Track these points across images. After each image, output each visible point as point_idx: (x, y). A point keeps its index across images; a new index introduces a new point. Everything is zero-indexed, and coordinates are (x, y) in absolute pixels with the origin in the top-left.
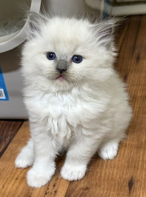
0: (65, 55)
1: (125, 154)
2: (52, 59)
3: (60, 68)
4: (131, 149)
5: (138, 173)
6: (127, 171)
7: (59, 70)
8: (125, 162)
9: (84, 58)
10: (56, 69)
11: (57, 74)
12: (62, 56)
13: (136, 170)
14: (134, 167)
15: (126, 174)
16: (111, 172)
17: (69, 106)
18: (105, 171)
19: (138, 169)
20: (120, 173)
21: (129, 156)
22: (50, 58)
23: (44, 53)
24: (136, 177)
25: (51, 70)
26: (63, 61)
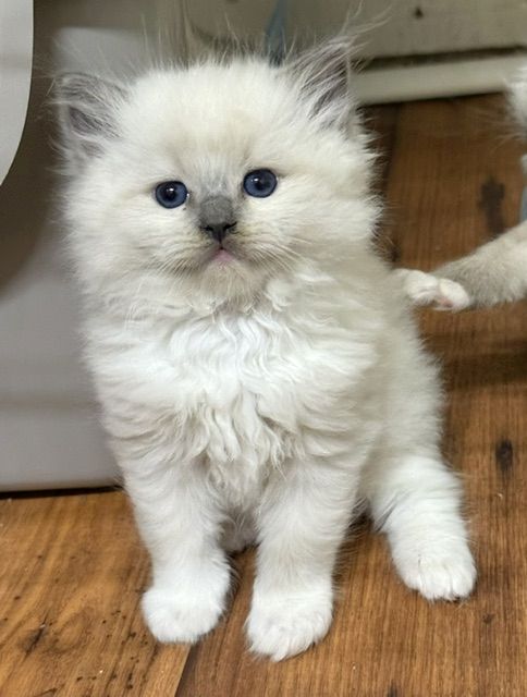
0: (218, 178)
1: (365, 605)
2: (174, 203)
3: (211, 221)
4: (385, 584)
5: (415, 669)
6: (376, 664)
7: (210, 232)
8: (366, 632)
9: (283, 176)
10: (201, 227)
11: (206, 247)
12: (209, 183)
13: (406, 661)
14: (400, 651)
15: (373, 676)
16: (318, 672)
17: (261, 359)
18: (296, 668)
19: (413, 656)
20: (349, 675)
21: (379, 608)
22: (168, 204)
23: (146, 192)
24: (406, 685)
25: (185, 238)
26: (217, 197)
